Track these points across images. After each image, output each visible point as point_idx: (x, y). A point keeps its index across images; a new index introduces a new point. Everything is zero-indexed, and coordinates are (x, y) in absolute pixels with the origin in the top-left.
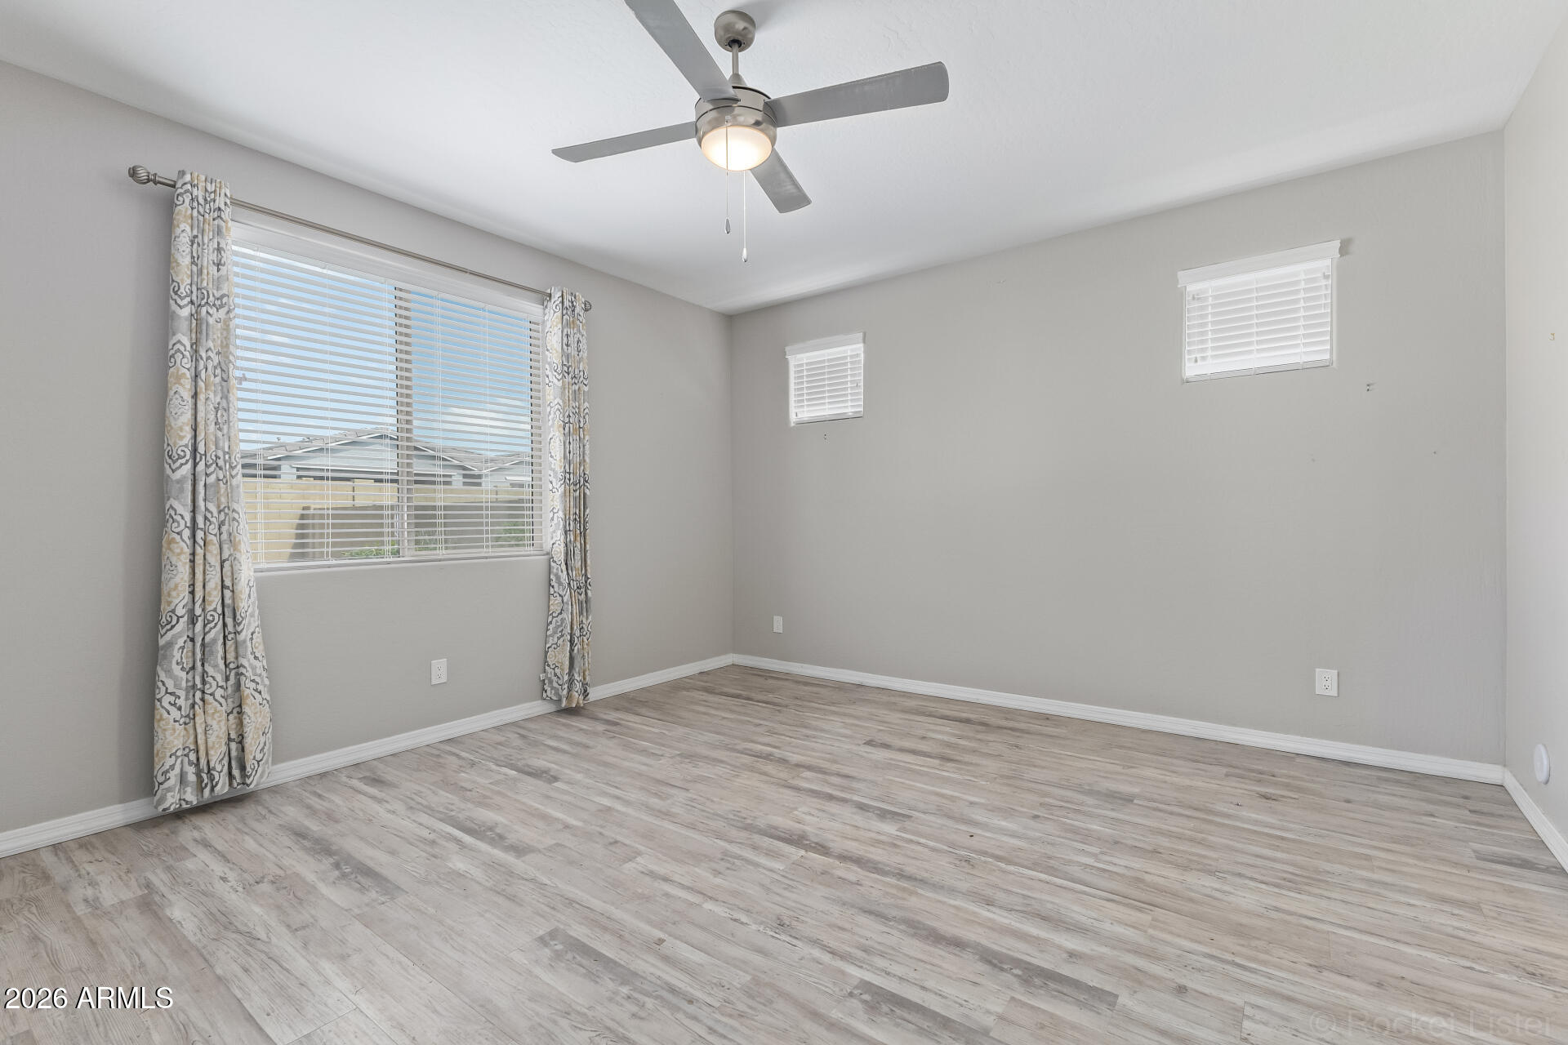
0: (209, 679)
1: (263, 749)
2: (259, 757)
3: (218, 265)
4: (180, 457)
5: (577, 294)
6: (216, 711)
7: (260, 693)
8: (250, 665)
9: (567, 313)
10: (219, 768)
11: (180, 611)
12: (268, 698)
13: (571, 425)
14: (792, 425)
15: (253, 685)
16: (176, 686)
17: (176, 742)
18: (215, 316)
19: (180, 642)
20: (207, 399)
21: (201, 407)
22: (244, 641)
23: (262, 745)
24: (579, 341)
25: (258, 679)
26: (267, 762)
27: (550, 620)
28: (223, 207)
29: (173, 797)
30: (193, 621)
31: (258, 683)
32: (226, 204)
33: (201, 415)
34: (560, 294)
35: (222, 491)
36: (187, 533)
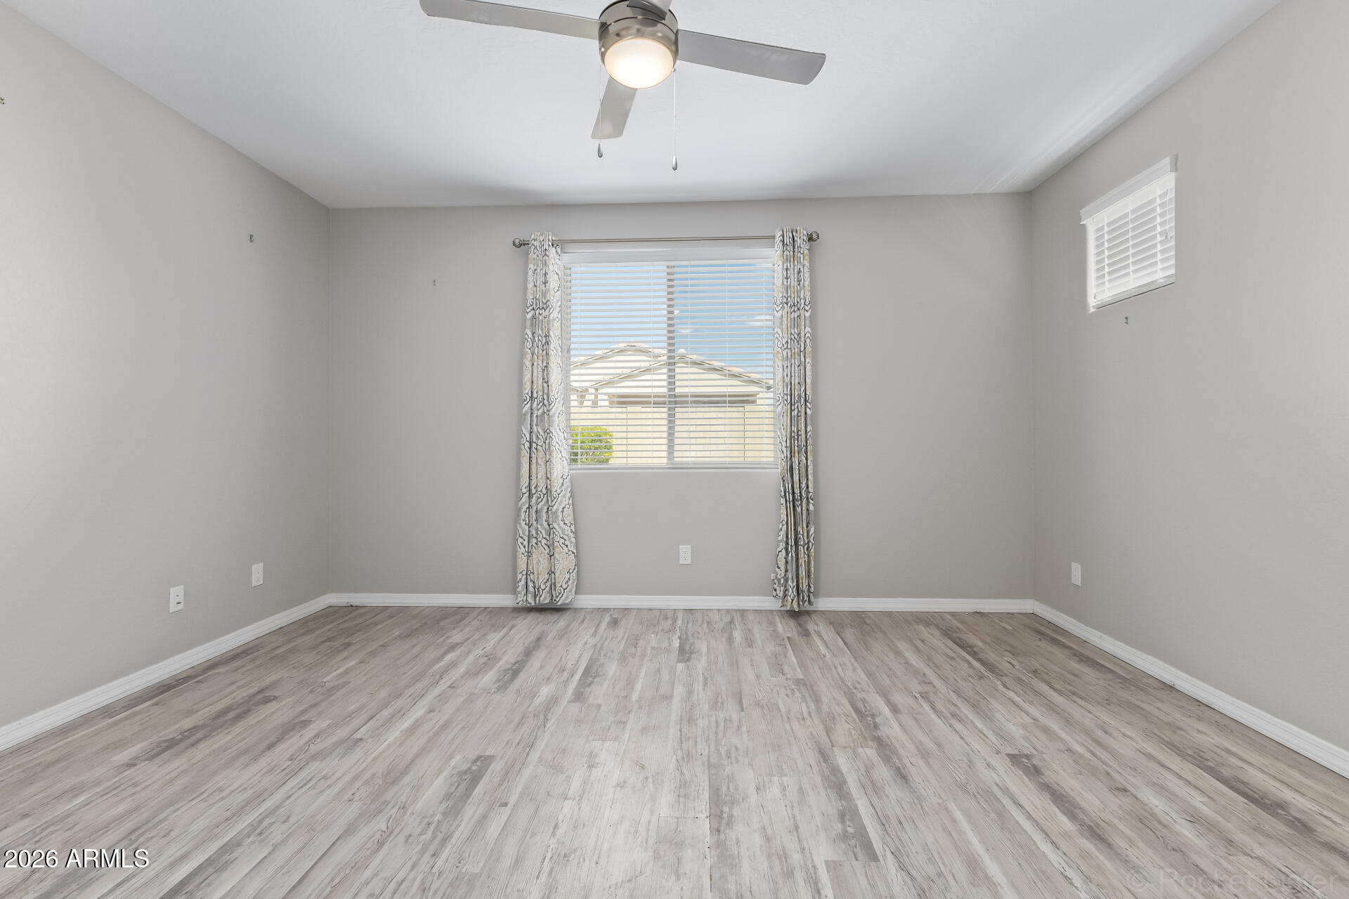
0: (539, 532)
1: (567, 582)
2: (565, 586)
3: (545, 283)
4: (525, 400)
5: (798, 228)
6: (542, 553)
7: (567, 546)
8: (561, 528)
9: (787, 249)
10: (543, 587)
11: (524, 490)
12: (575, 551)
13: (789, 351)
14: (1092, 310)
15: (562, 541)
16: (524, 533)
17: (522, 566)
18: (543, 315)
19: (524, 509)
20: (538, 364)
21: (535, 370)
22: (556, 512)
23: (566, 580)
24: (799, 272)
25: (565, 537)
26: (570, 591)
27: (780, 527)
28: (547, 248)
29: (521, 597)
30: (530, 496)
31: (565, 540)
32: (549, 245)
33: (535, 374)
34: (781, 233)
35: (546, 419)
36: (527, 445)
